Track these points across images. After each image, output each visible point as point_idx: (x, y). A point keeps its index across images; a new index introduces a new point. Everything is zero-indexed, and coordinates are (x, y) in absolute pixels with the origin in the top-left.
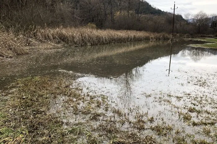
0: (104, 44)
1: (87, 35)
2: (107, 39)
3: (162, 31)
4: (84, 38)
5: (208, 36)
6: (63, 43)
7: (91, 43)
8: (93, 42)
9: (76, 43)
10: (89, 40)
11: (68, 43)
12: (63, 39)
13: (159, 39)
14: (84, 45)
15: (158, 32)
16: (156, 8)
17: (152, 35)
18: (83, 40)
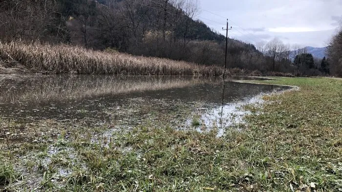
0: (104, 74)
1: (70, 56)
2: (111, 66)
3: (214, 62)
4: (65, 61)
5: (286, 74)
6: (20, 66)
7: (78, 71)
8: (82, 68)
9: (46, 69)
10: (74, 65)
11: (29, 67)
12: (21, 60)
13: (208, 74)
14: (62, 72)
15: (208, 65)
16: (217, 33)
17: (196, 68)
18: (61, 64)
